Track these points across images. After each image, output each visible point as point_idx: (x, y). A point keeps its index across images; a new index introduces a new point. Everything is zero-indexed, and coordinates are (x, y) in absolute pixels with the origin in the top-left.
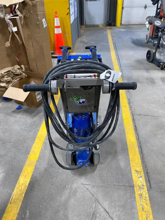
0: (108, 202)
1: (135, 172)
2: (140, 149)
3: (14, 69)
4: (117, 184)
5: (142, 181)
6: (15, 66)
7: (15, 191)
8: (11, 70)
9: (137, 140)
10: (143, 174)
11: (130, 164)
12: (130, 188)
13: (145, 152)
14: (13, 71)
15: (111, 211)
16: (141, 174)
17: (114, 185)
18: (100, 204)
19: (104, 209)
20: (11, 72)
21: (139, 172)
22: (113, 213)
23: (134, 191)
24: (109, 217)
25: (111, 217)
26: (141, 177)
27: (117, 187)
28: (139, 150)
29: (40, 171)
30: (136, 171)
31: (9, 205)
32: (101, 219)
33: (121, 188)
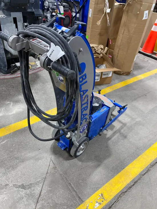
0: (50, 189)
1: (100, 195)
2: (132, 184)
3: (98, 47)
4: (73, 185)
5: (96, 207)
6: (100, 45)
7: (15, 124)
8: (95, 47)
9: (140, 174)
10: (104, 205)
11: (104, 184)
12: (79, 200)
13: (134, 190)
14: (96, 49)
15: (44, 197)
16: (103, 201)
17: (70, 183)
18: (43, 184)
19: (42, 190)
20: (94, 48)
21: (103, 198)
22: (43, 200)
23: (78, 206)
24: (37, 198)
25: (38, 200)
26: (100, 204)
27: (70, 187)
28: (130, 183)
29: (40, 126)
30: (102, 195)
31: (4, 128)
32: (31, 192)
33: (71, 192)
